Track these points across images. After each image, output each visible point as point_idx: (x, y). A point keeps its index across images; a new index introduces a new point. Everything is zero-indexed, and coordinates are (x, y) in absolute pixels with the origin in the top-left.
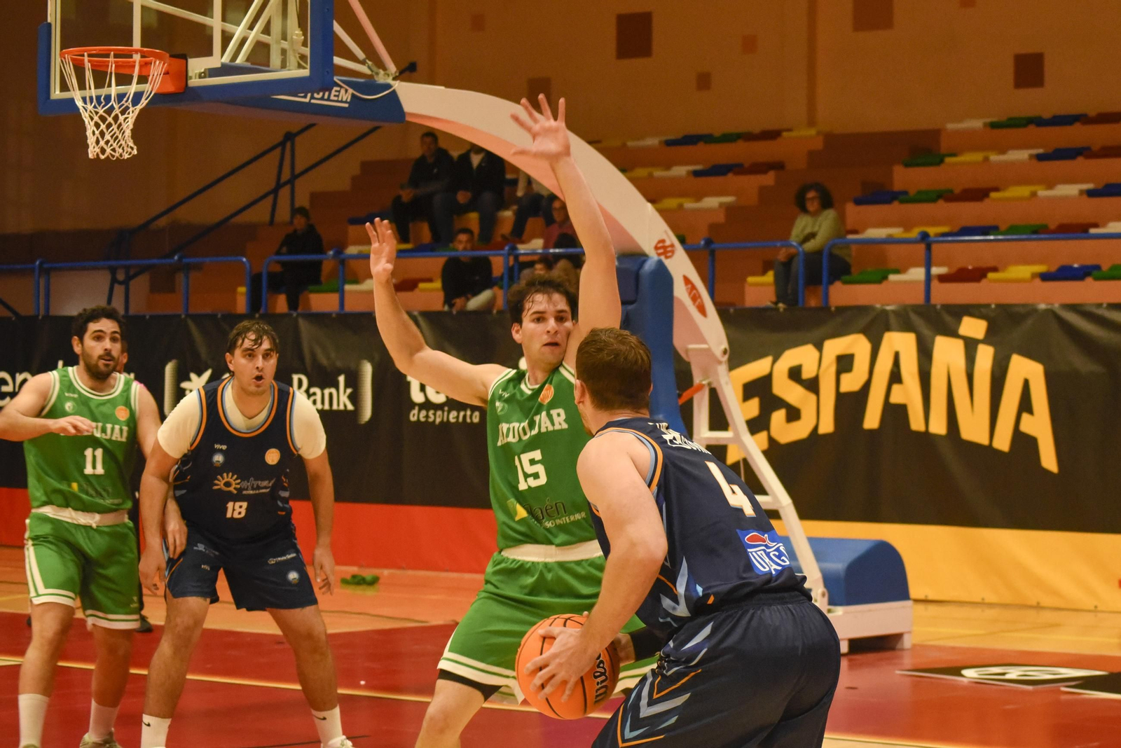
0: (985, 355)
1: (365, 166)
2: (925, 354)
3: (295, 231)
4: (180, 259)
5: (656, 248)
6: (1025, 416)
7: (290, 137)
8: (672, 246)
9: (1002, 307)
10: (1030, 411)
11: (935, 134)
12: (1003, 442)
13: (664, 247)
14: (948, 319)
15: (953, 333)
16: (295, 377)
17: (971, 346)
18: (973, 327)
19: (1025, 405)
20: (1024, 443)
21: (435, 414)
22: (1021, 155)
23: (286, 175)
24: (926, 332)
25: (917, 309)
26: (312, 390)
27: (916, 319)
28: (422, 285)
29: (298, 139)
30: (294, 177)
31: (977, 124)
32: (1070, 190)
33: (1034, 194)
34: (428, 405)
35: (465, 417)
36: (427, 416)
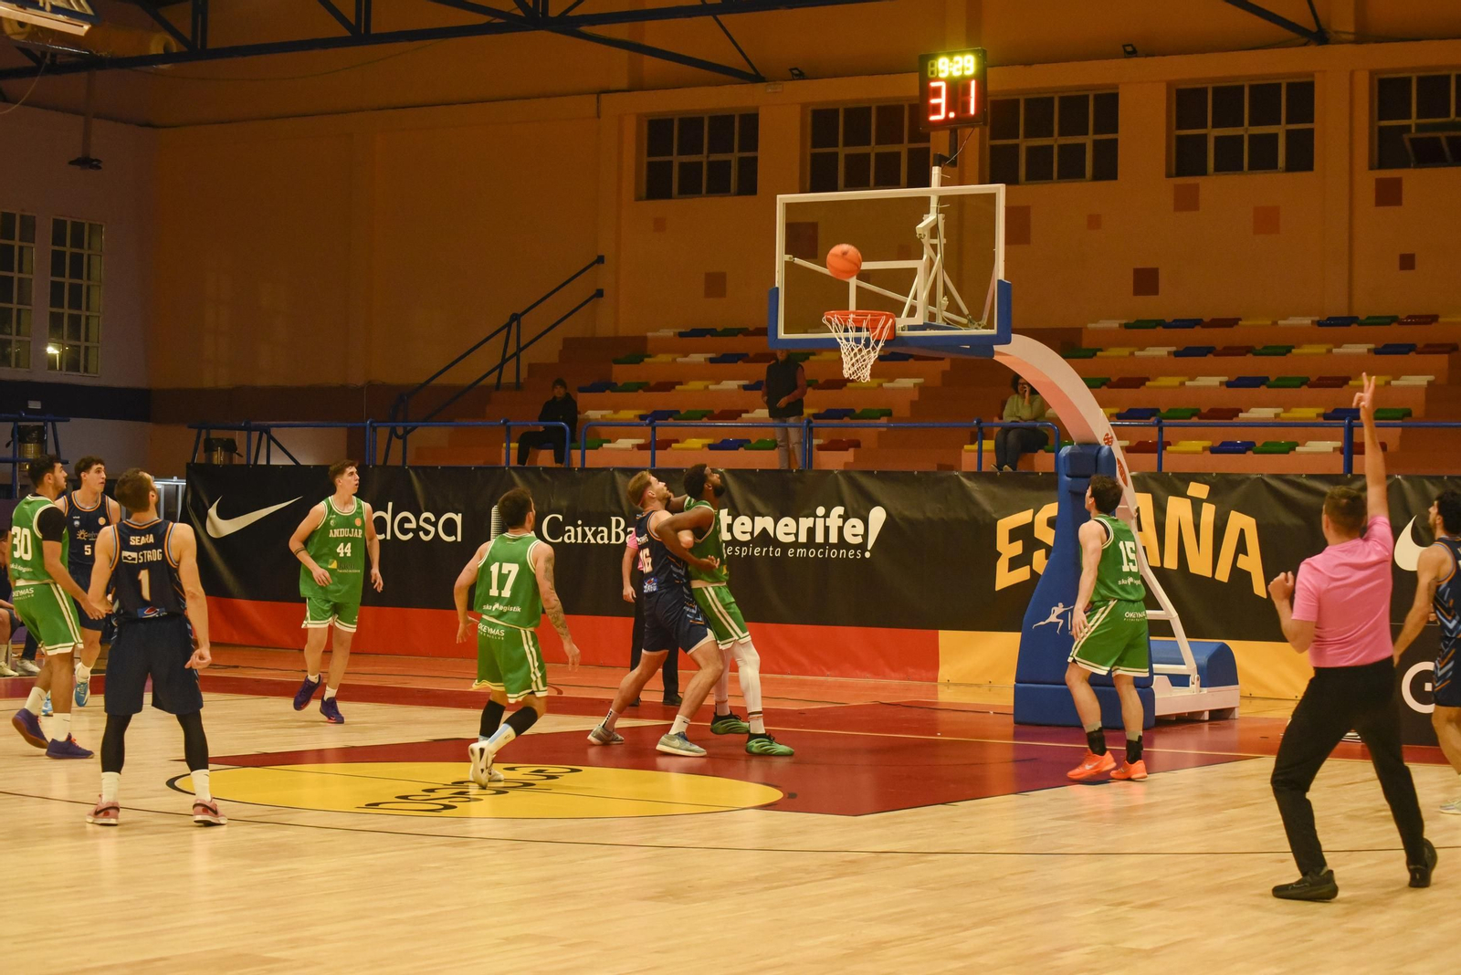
0: (1209, 512)
1: (566, 340)
2: (1160, 510)
3: (555, 398)
4: (505, 422)
5: (1105, 440)
6: (1241, 556)
7: (516, 317)
8: (1112, 437)
9: (1223, 476)
10: (1246, 553)
11: (1078, 332)
12: (1223, 575)
13: (1108, 439)
14: (1179, 484)
15: (1184, 495)
16: (614, 519)
17: (1197, 504)
18: (1198, 490)
19: (1241, 548)
20: (1240, 576)
21: (740, 550)
22: (1162, 352)
23: (512, 349)
24: (1160, 493)
25: (1152, 476)
26: (629, 530)
27: (1152, 484)
28: (673, 445)
29: (522, 319)
30: (520, 349)
31: (1114, 324)
32: (1214, 381)
33: (1182, 384)
34: (734, 542)
35: (767, 552)
36: (734, 551)
